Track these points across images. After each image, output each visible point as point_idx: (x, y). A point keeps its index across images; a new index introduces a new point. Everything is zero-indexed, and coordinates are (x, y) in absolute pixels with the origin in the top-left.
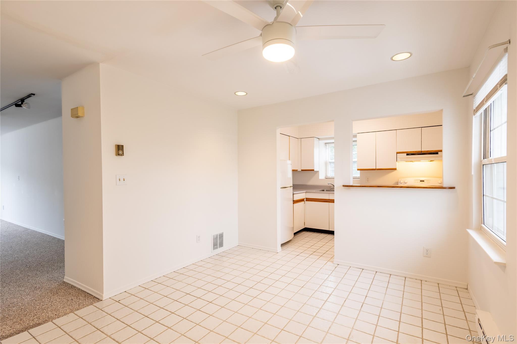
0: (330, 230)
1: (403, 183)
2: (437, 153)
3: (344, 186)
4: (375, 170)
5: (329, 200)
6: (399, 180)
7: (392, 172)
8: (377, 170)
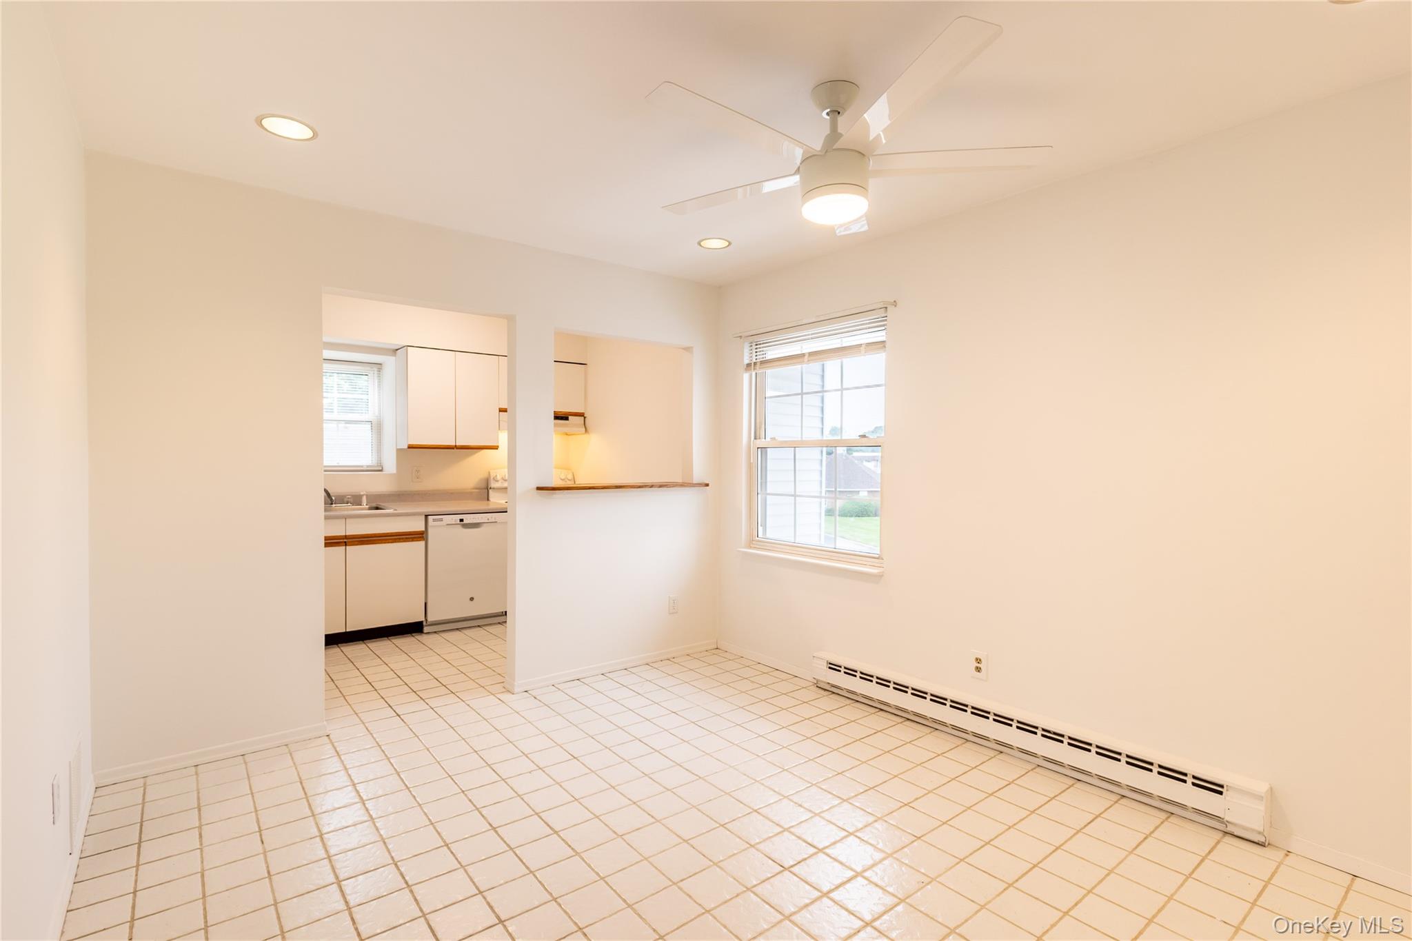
0: (347, 630)
1: (500, 482)
2: (567, 419)
3: (538, 489)
4: (453, 448)
5: (346, 537)
6: (489, 473)
7: (472, 454)
8: (457, 448)
